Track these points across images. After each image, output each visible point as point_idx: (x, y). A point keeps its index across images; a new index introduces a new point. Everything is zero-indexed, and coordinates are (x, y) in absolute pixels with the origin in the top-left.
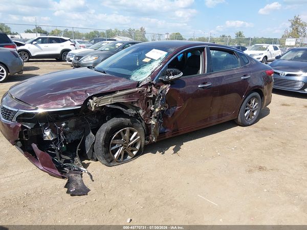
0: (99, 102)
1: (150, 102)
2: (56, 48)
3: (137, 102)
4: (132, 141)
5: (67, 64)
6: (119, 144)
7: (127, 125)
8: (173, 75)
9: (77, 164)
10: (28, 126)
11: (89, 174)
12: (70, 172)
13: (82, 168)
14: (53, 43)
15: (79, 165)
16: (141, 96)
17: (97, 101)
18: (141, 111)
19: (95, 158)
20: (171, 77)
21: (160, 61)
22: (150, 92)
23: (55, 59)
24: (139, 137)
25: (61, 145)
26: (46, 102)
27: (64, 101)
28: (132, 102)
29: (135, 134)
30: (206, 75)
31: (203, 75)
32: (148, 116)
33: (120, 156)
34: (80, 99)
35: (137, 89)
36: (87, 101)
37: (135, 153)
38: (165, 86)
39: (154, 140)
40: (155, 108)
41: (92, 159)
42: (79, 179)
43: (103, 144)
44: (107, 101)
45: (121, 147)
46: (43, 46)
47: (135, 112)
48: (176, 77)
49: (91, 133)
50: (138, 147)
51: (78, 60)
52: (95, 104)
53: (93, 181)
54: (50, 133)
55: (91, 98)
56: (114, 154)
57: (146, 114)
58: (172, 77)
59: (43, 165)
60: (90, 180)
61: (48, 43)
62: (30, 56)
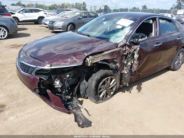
0: (94, 60)
1: (124, 57)
2: (34, 16)
3: (116, 58)
4: (111, 85)
5: (43, 26)
6: (103, 88)
7: (110, 74)
8: (141, 38)
9: (75, 102)
10: (44, 78)
11: (86, 110)
12: (73, 109)
13: (80, 105)
14: (32, 12)
15: (76, 103)
16: (119, 54)
17: (93, 59)
18: (118, 64)
19: (86, 97)
20: (139, 40)
21: (130, 28)
22: (125, 51)
23: (34, 23)
24: (115, 83)
25: (66, 90)
26: (57, 61)
27: (69, 60)
28: (113, 59)
29: (113, 80)
30: (158, 37)
31: (156, 37)
32: (122, 68)
33: (103, 96)
34: (80, 58)
35: (117, 49)
36: (85, 59)
37: (112, 93)
38: (136, 47)
39: (127, 85)
40: (127, 62)
41: (84, 97)
42: (80, 113)
43: (95, 89)
44: (98, 59)
45: (105, 90)
46: (26, 14)
47: (115, 66)
48: (143, 39)
49: (85, 81)
50: (114, 89)
51: (52, 24)
52: (91, 61)
53: (90, 116)
54: (59, 83)
55: (88, 57)
56: (100, 95)
57: (120, 66)
58: (141, 39)
59: (55, 104)
60: (88, 115)
61: (30, 12)
62: (19, 21)
